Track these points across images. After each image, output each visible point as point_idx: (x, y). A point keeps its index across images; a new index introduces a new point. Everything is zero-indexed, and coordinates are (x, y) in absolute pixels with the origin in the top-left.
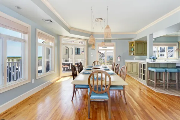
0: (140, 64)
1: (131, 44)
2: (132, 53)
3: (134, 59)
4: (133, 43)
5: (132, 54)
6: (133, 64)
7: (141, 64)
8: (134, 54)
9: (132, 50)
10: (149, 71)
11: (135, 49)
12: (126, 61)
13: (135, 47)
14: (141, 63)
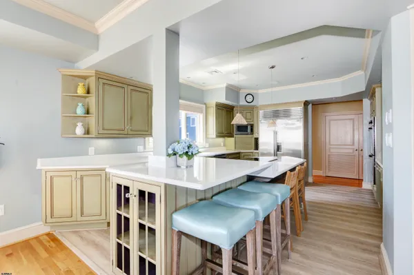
0: (119, 186)
1: (72, 80)
2: (80, 124)
3: (91, 150)
4: (85, 78)
5: (79, 130)
6: (82, 178)
7: (127, 189)
8: (88, 132)
9: (80, 111)
10: (181, 233)
11: (93, 109)
12: (41, 164)
13: (92, 100)
14: (124, 183)
